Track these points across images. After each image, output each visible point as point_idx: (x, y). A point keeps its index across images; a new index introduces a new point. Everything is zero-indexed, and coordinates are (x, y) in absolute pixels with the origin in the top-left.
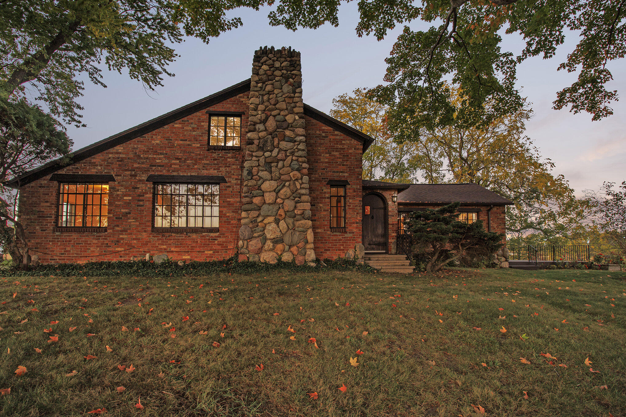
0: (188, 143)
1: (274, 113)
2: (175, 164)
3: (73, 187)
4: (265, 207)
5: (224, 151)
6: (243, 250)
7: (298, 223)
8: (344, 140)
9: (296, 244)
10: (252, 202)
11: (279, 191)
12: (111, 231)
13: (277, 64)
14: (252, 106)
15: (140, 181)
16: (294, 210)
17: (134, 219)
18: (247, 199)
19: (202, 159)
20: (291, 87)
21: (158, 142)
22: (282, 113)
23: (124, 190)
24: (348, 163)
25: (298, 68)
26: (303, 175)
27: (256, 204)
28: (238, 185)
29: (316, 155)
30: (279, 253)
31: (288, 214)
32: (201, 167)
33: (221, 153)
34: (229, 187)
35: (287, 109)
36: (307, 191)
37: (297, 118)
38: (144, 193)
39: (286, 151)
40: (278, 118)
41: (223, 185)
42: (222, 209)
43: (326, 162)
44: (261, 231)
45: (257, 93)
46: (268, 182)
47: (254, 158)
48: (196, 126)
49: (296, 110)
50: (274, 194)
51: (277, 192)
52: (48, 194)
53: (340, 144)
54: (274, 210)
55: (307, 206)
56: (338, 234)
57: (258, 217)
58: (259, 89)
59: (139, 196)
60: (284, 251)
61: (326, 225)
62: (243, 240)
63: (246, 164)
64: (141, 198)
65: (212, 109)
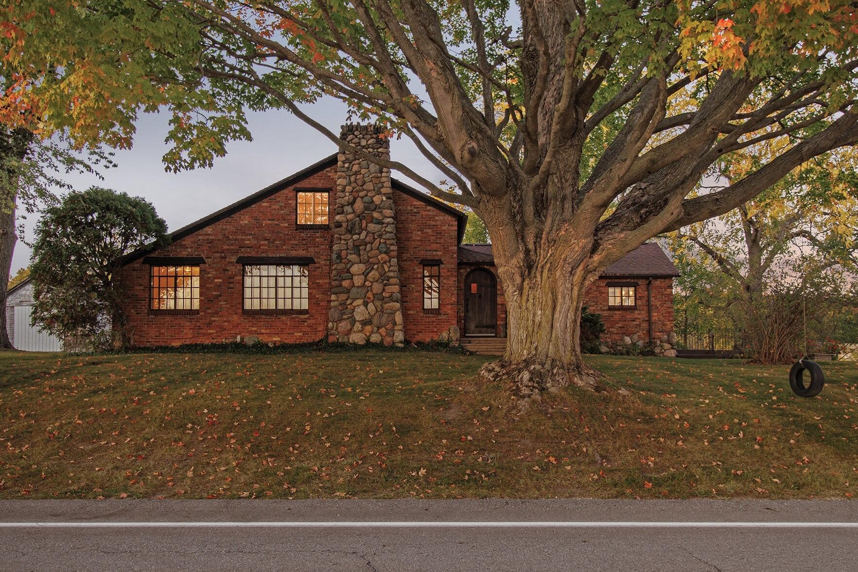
0: (276, 222)
1: (362, 194)
2: (264, 245)
3: (163, 270)
4: (354, 290)
5: (312, 231)
6: (332, 332)
7: (386, 306)
8: (438, 216)
9: (385, 326)
10: (341, 285)
11: (368, 274)
12: (203, 313)
13: (363, 143)
14: (339, 188)
15: (230, 263)
16: (382, 293)
17: (224, 301)
18: (337, 283)
19: (290, 240)
20: (378, 167)
21: (246, 222)
22: (369, 194)
23: (214, 273)
24: (442, 241)
25: (384, 145)
26: (391, 257)
27: (345, 287)
28: (327, 265)
29: (408, 233)
30: (368, 334)
31: (376, 296)
32: (290, 248)
33: (310, 233)
34: (318, 268)
35: (374, 190)
36: (395, 274)
37: (384, 199)
38: (234, 275)
39: (373, 234)
40: (366, 199)
41: (311, 266)
42: (311, 291)
43: (418, 241)
44: (350, 313)
45: (343, 174)
46: (356, 266)
47: (343, 242)
48: (283, 204)
49: (383, 190)
50: (363, 277)
51: (366, 274)
52: (141, 278)
53: (433, 221)
54: (363, 293)
55: (396, 289)
56: (431, 315)
57: (347, 299)
58: (346, 170)
59: (230, 278)
60: (372, 332)
61: (418, 307)
62: (333, 322)
63: (335, 248)
64: (231, 280)
65: (298, 185)
